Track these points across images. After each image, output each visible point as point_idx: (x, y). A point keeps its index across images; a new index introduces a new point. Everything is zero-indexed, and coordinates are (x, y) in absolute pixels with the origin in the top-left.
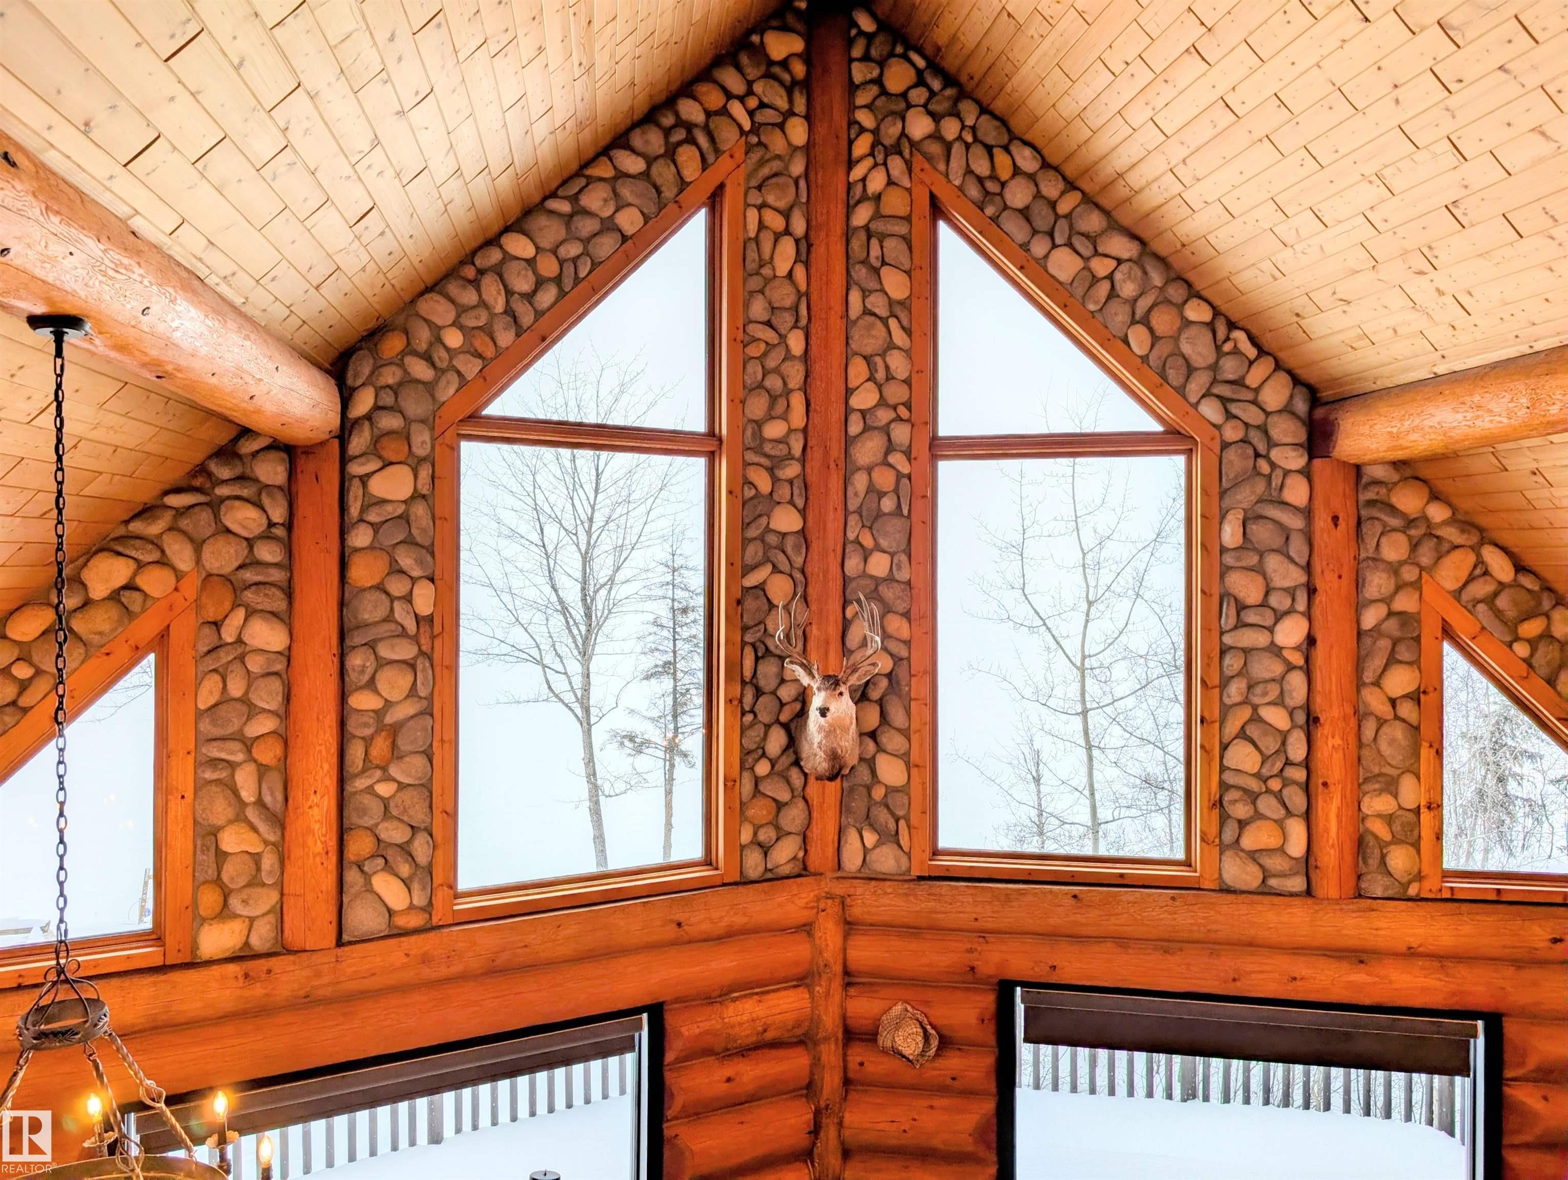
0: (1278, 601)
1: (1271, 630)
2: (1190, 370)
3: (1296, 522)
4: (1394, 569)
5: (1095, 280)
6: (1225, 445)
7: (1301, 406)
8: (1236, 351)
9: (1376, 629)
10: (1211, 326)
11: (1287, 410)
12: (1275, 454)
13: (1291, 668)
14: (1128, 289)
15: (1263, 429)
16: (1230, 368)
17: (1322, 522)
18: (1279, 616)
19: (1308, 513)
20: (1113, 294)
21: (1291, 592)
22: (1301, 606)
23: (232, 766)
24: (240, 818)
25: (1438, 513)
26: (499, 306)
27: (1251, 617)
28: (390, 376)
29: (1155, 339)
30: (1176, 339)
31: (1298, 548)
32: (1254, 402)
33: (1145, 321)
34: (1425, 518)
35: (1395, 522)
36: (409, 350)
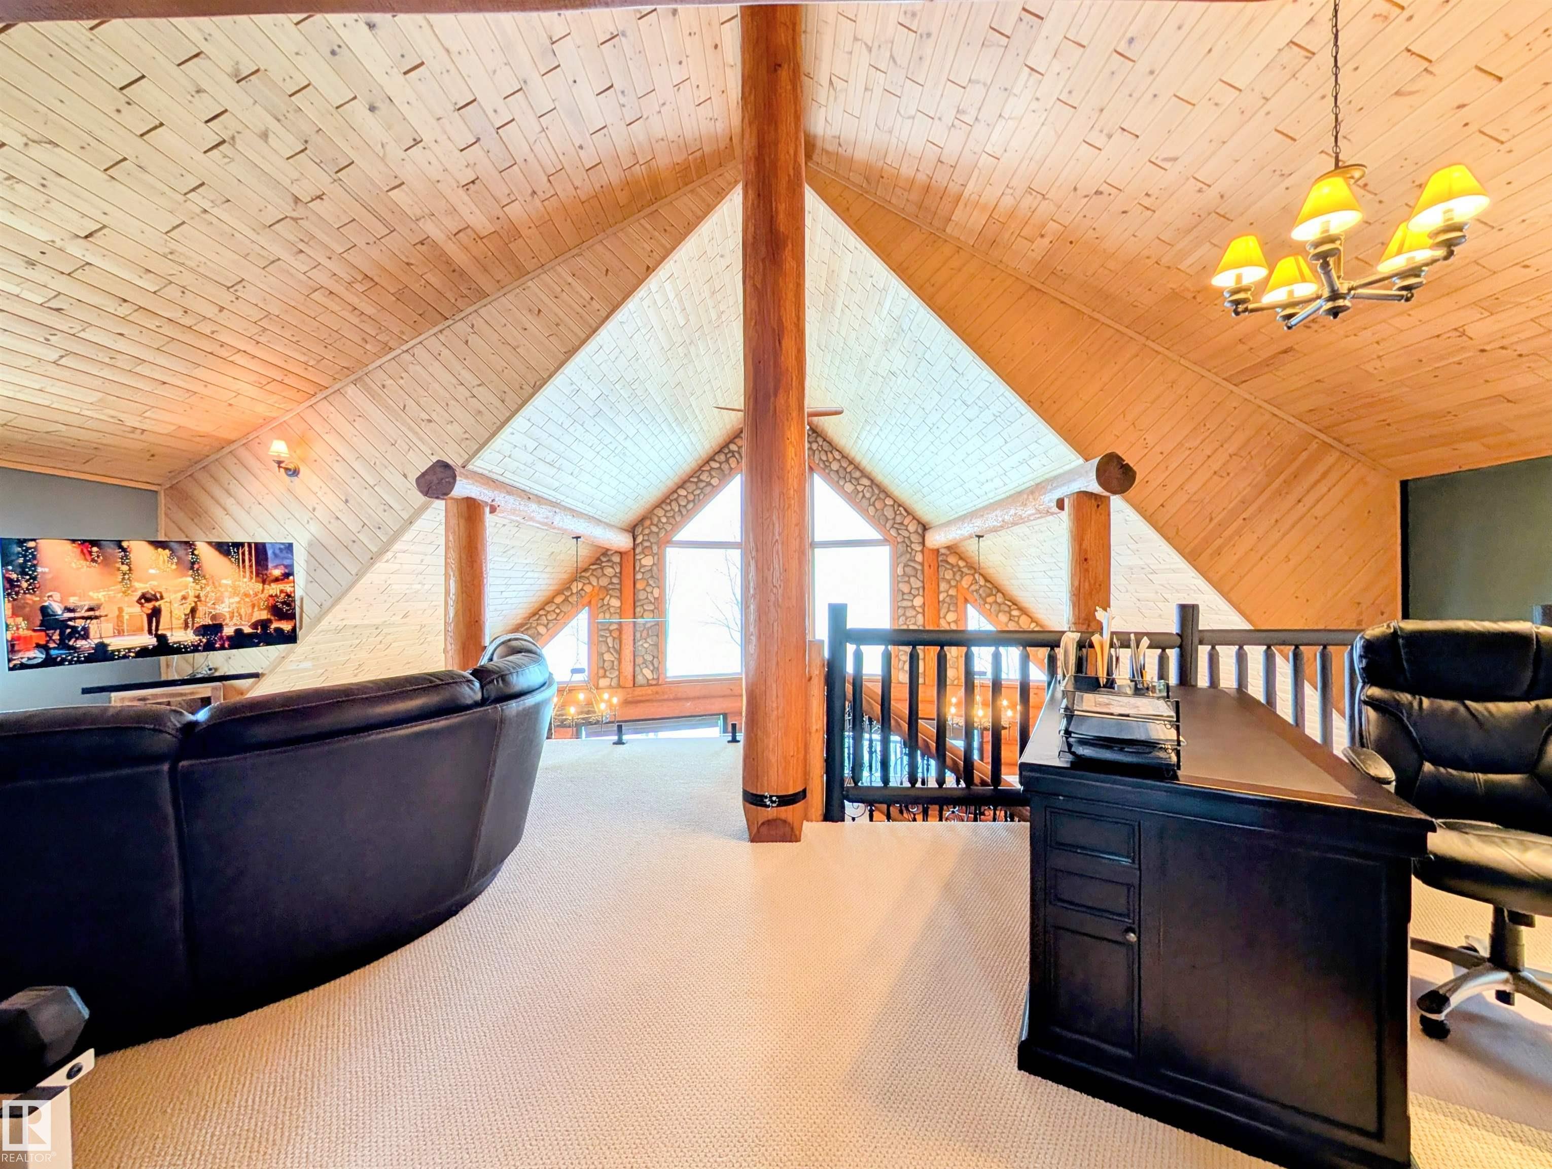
0: (914, 592)
1: (912, 601)
2: (887, 520)
3: (919, 567)
4: (949, 582)
5: (858, 492)
6: (898, 543)
7: (920, 531)
8: (901, 514)
9: (944, 601)
10: (893, 506)
11: (916, 532)
12: (913, 546)
13: (918, 613)
14: (868, 495)
15: (909, 538)
16: (899, 519)
17: (926, 567)
18: (915, 596)
19: (922, 564)
20: (864, 496)
21: (918, 589)
22: (921, 593)
23: (607, 637)
24: (608, 651)
25: (961, 564)
26: (677, 509)
27: (906, 597)
28: (647, 531)
29: (877, 510)
30: (883, 510)
31: (919, 574)
32: (907, 530)
33: (874, 505)
34: (958, 565)
35: (948, 566)
36: (652, 524)
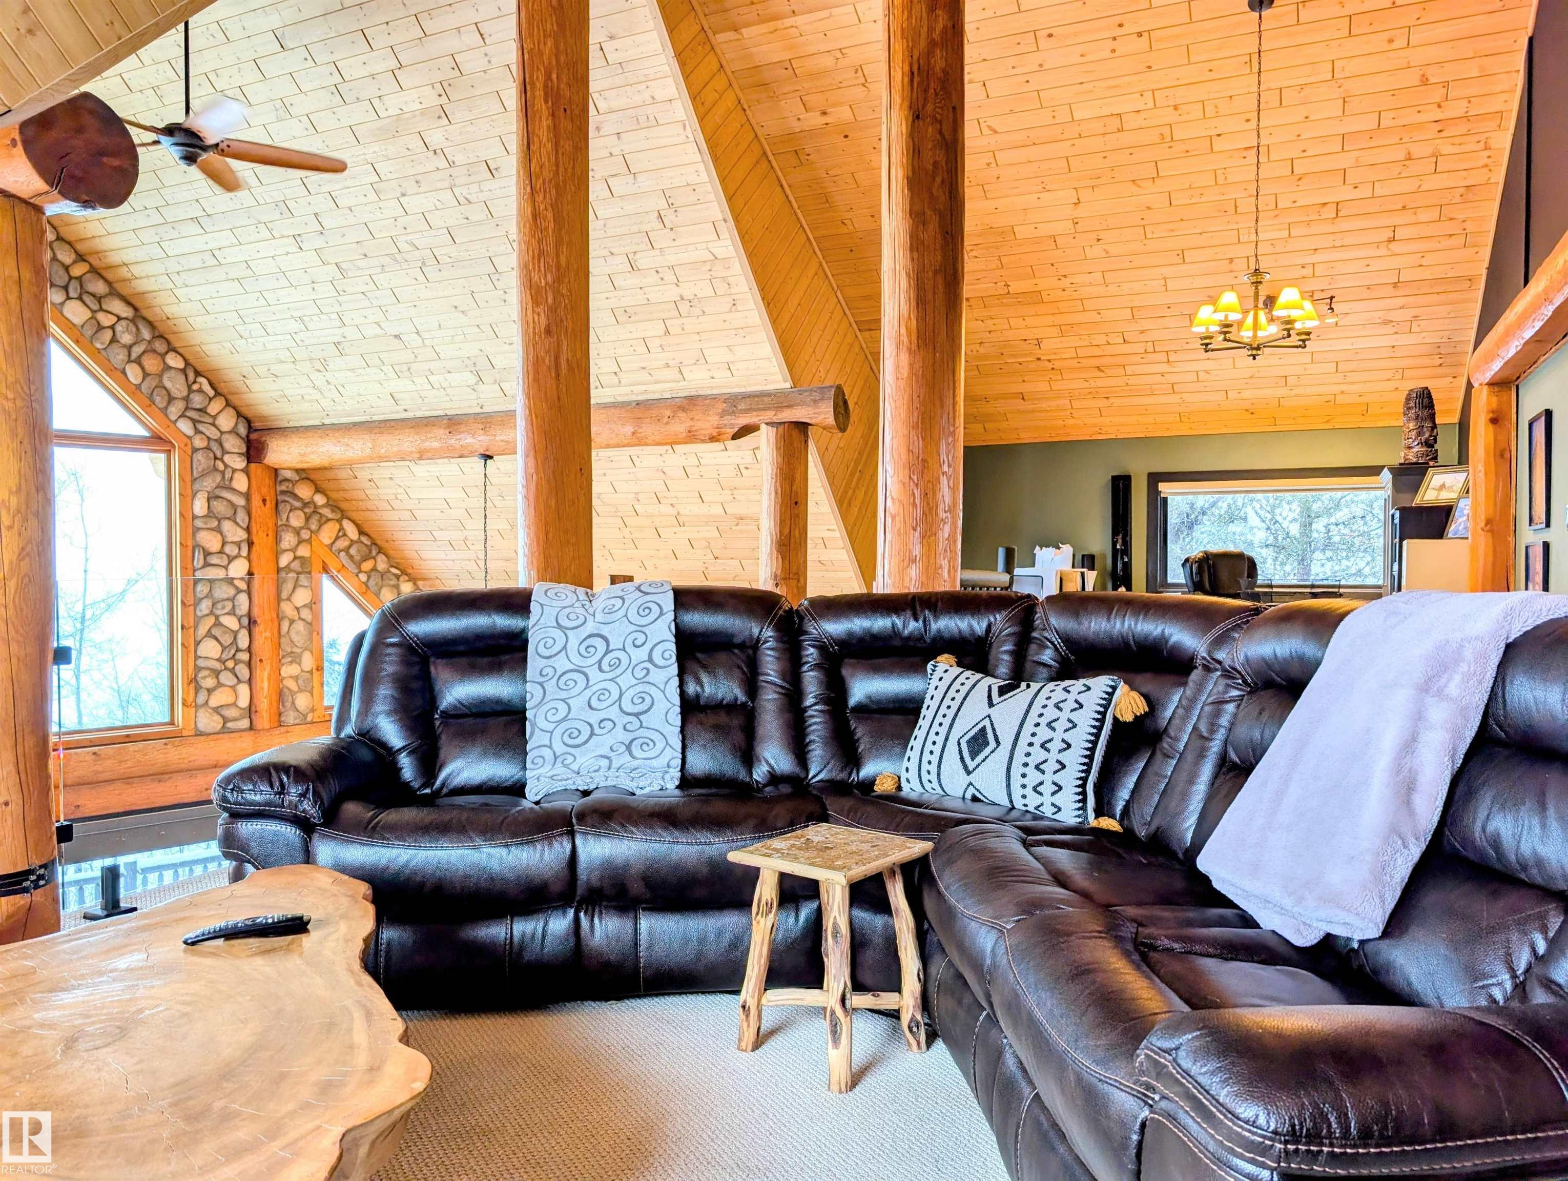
0: (231, 550)
1: (226, 568)
2: (171, 399)
3: (241, 502)
4: (297, 532)
5: (100, 328)
6: (195, 450)
7: (243, 430)
8: (200, 391)
9: (288, 568)
10: (184, 371)
11: (234, 431)
12: (227, 458)
13: (239, 591)
14: (126, 339)
15: (220, 442)
16: (197, 401)
17: (256, 502)
18: (231, 559)
19: (247, 496)
20: (114, 340)
21: (238, 544)
22: (244, 552)
25: (320, 500)
27: (214, 560)
29: (146, 375)
30: (160, 376)
31: (242, 517)
32: (213, 425)
33: (138, 361)
34: (312, 502)
35: (297, 504)
